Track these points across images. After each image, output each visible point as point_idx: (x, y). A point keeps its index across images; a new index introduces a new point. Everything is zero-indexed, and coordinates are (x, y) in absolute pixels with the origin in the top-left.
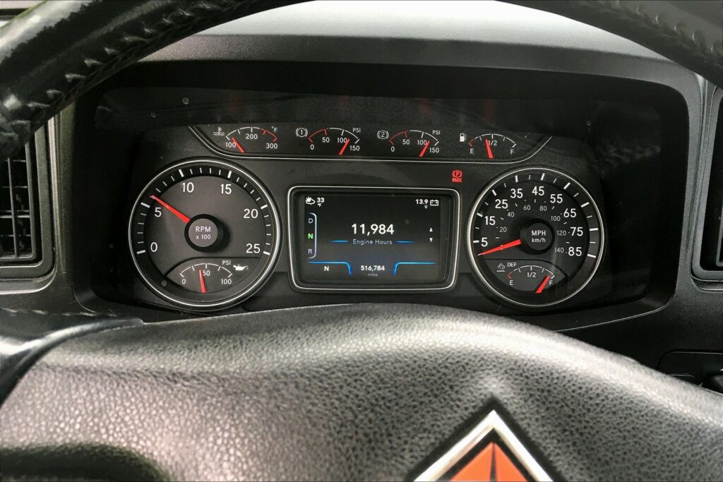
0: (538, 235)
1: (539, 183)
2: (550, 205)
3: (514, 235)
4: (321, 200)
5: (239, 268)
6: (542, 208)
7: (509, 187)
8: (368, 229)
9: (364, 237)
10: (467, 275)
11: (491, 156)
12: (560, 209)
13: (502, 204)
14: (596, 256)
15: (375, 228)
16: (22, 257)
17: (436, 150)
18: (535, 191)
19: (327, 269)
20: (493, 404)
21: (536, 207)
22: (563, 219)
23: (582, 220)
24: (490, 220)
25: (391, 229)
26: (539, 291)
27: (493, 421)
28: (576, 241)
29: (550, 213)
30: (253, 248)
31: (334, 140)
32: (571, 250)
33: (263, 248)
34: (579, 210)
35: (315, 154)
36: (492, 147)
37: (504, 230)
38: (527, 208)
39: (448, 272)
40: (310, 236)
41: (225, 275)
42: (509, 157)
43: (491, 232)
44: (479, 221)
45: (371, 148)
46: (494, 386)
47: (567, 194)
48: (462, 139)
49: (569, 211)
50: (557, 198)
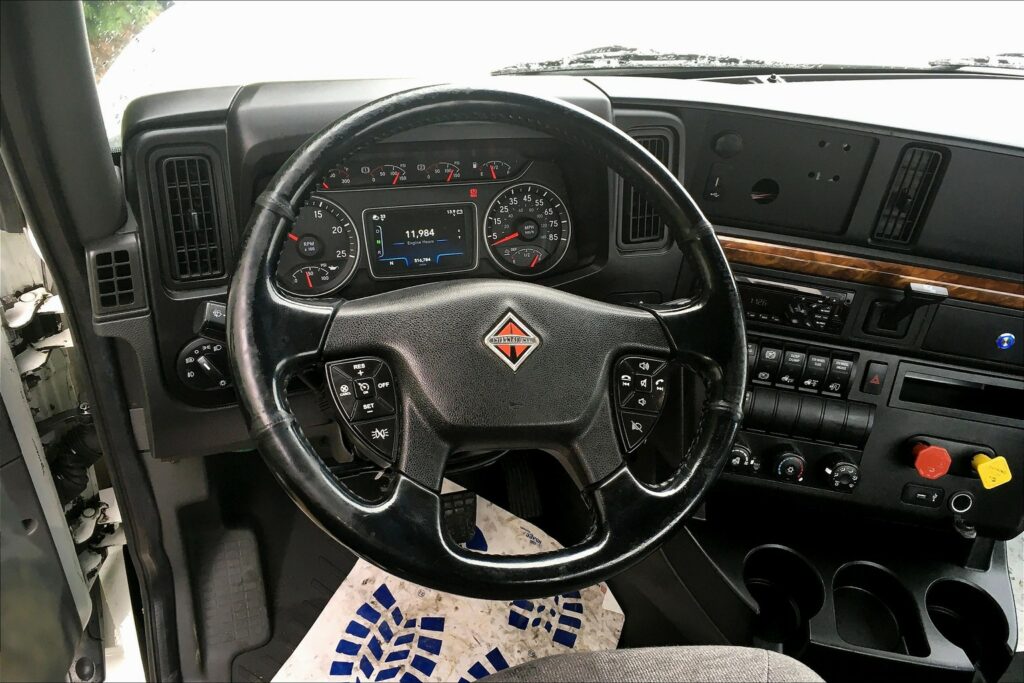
0: (529, 229)
1: (527, 193)
2: (535, 208)
3: (514, 229)
4: (383, 217)
5: (332, 268)
6: (530, 210)
7: (508, 198)
8: (417, 234)
9: (412, 239)
10: (485, 259)
11: (495, 177)
12: (541, 210)
13: (504, 209)
14: (566, 240)
15: (421, 233)
16: (206, 274)
17: (457, 175)
18: (525, 199)
19: (392, 263)
20: (510, 310)
21: (526, 210)
22: (545, 216)
23: (557, 216)
24: (498, 221)
25: (432, 233)
26: (533, 266)
27: (510, 315)
28: (553, 230)
29: (536, 213)
30: (341, 254)
31: (388, 174)
32: (551, 236)
33: (348, 253)
34: (554, 210)
35: (376, 185)
36: (495, 170)
37: (507, 226)
38: (521, 211)
39: (473, 258)
40: (378, 242)
41: (324, 274)
42: (505, 177)
43: (498, 229)
44: (490, 223)
45: (415, 179)
46: (509, 304)
47: (546, 199)
48: (475, 166)
49: (548, 210)
50: (540, 202)
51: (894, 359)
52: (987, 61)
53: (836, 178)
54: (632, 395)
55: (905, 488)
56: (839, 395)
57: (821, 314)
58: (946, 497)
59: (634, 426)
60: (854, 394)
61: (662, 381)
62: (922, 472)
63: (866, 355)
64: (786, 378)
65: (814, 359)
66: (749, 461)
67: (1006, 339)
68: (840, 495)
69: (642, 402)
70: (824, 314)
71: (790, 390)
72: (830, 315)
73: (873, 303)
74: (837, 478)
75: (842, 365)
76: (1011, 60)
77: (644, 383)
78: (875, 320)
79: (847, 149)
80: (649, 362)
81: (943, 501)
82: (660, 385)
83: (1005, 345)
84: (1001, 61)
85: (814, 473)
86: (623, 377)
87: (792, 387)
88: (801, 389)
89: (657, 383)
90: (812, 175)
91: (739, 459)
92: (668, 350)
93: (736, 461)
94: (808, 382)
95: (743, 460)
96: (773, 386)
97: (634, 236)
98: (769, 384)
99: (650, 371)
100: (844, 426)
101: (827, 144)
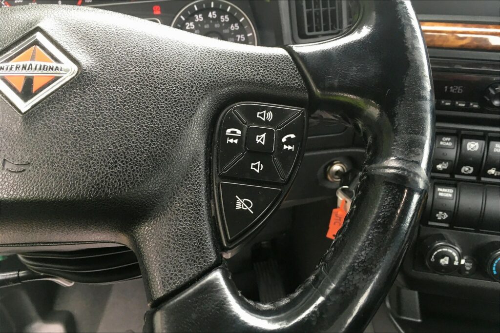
1: (212, 10)
2: (221, 23)
6: (216, 26)
7: (193, 14)
12: (228, 25)
13: (191, 26)
18: (210, 15)
21: (212, 25)
22: (231, 31)
23: (243, 30)
29: (222, 28)
34: (240, 24)
38: (207, 27)
47: (230, 15)
49: (234, 25)
50: (225, 18)
54: (240, 157)
59: (240, 204)
61: (293, 136)
64: (492, 171)
66: (459, 261)
69: (257, 167)
77: (261, 139)
80: (273, 110)
82: (289, 142)
86: (229, 131)
89: (284, 140)
91: (447, 258)
92: (307, 96)
93: (444, 261)
95: (452, 260)
96: (479, 181)
98: (474, 178)
99: (273, 123)
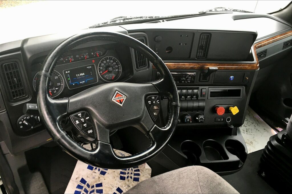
0: (110, 69)
1: (108, 59)
2: (111, 63)
3: (106, 70)
4: (69, 72)
5: (57, 89)
7: (103, 61)
8: (79, 75)
9: (78, 77)
10: (100, 79)
11: (98, 56)
12: (113, 63)
13: (102, 64)
14: (121, 70)
15: (81, 74)
16: (21, 96)
17: (88, 57)
18: (108, 61)
19: (74, 84)
21: (108, 64)
22: (114, 65)
23: (117, 64)
24: (101, 68)
25: (84, 74)
26: (113, 79)
27: (117, 91)
28: (117, 68)
30: (59, 84)
31: (68, 59)
32: (116, 70)
33: (61, 83)
34: (116, 63)
35: (65, 63)
36: (98, 54)
37: (104, 69)
38: (107, 64)
39: (97, 80)
40: (69, 79)
41: (55, 91)
42: (102, 55)
43: (102, 70)
44: (99, 69)
45: (76, 60)
46: (116, 89)
47: (113, 60)
48: (92, 54)
50: (112, 61)
51: (207, 87)
52: (212, 10)
53: (186, 44)
54: (152, 106)
55: (215, 119)
56: (196, 99)
57: (188, 79)
58: (225, 119)
59: (155, 114)
60: (200, 98)
62: (219, 114)
63: (200, 87)
64: (183, 97)
65: (189, 91)
67: (232, 78)
68: (200, 124)
69: (155, 107)
70: (190, 79)
71: (184, 100)
72: (191, 79)
73: (200, 74)
74: (200, 120)
75: (196, 91)
76: (217, 9)
77: (154, 102)
78: (201, 78)
79: (187, 36)
80: (154, 97)
81: (224, 120)
82: (158, 102)
83: (232, 79)
84: (215, 10)
85: (194, 119)
86: (149, 102)
87: (185, 99)
88: (187, 99)
90: (180, 44)
92: (158, 92)
94: (188, 97)
97: (139, 66)
99: (155, 99)
100: (199, 106)
101: (182, 36)
